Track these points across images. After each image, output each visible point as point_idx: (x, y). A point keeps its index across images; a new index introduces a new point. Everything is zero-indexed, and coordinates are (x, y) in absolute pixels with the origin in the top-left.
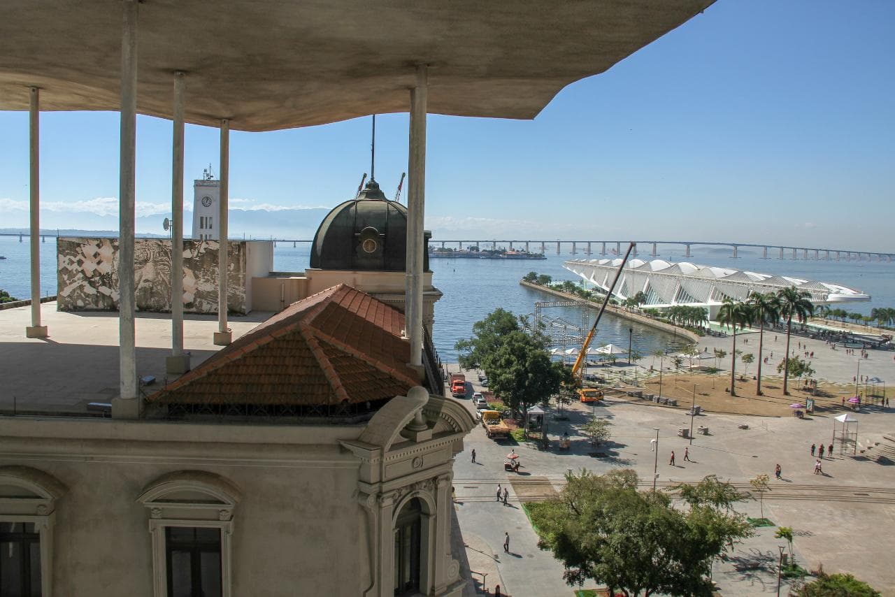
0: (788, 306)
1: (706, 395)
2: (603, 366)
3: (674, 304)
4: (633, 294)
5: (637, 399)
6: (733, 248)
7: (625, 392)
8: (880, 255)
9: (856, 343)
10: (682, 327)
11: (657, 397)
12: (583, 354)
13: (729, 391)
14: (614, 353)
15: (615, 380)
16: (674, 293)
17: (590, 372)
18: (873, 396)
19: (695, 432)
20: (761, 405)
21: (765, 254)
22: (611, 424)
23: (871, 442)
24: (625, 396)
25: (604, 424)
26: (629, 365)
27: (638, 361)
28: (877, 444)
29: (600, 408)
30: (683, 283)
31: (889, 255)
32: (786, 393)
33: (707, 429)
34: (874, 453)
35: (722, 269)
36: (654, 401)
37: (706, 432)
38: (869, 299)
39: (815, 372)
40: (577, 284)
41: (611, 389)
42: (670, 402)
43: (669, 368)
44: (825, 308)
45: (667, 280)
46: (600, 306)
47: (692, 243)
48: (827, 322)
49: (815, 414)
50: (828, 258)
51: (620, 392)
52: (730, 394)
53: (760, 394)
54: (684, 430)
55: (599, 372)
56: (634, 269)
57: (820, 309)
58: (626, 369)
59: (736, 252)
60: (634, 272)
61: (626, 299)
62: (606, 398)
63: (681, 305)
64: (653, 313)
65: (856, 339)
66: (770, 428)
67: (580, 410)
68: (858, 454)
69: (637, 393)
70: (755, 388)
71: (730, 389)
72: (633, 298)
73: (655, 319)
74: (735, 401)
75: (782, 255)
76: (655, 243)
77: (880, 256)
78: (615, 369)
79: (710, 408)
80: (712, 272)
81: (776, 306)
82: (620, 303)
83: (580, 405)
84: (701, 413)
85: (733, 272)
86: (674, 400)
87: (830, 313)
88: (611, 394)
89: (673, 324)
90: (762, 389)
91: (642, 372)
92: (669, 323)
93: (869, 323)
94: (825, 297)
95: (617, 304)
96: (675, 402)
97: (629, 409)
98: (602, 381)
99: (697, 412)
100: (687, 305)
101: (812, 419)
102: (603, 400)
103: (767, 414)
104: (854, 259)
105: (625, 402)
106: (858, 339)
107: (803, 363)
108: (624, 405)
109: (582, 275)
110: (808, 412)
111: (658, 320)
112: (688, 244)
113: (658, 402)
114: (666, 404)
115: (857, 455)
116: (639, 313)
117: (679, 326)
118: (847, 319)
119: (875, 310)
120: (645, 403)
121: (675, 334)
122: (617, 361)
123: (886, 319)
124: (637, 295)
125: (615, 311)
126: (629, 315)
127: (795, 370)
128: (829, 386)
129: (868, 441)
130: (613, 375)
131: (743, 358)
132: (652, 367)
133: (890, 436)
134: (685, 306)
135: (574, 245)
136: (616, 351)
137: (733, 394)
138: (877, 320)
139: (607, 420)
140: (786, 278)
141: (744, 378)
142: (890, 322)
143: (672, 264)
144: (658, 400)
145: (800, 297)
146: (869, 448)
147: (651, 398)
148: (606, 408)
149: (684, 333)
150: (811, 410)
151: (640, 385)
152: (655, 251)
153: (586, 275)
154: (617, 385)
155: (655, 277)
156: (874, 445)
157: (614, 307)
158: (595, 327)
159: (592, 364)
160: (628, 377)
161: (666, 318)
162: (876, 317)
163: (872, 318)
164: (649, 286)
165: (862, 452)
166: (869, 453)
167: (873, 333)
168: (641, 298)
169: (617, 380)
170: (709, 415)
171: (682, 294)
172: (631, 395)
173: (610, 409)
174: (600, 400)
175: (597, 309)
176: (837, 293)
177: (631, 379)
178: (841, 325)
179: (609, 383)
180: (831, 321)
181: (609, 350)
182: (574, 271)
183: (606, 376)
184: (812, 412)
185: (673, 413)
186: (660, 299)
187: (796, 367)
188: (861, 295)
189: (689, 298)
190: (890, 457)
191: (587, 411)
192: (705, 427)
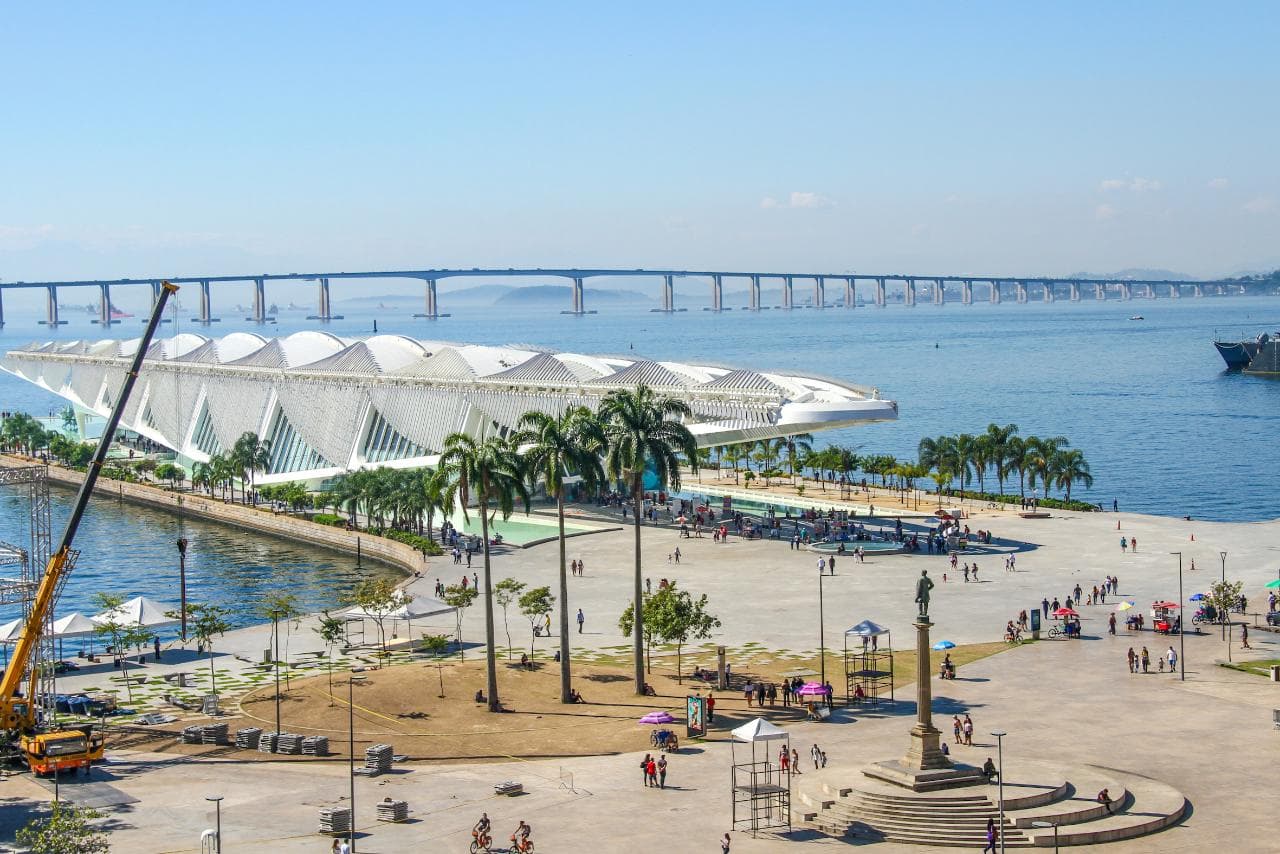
0: (629, 440)
1: (420, 716)
2: (117, 665)
3: (356, 463)
4: (226, 445)
5: (214, 747)
6: (569, 282)
7: (178, 734)
8: (997, 282)
9: (868, 539)
10: (379, 533)
11: (270, 734)
12: (35, 630)
13: (485, 701)
14: (147, 622)
15: (149, 702)
16: (355, 430)
17: (68, 687)
18: (865, 674)
19: (366, 816)
20: (570, 728)
21: (670, 298)
22: (124, 827)
23: (832, 790)
24: (176, 743)
25: (105, 829)
26: (200, 654)
27: (216, 638)
28: (845, 793)
29: (93, 786)
30: (381, 400)
31: (1023, 282)
32: (644, 690)
33: (404, 805)
34: (836, 819)
35: (492, 350)
36: (264, 749)
37: (400, 814)
38: (893, 412)
39: (718, 624)
40: (53, 425)
41: (133, 730)
42: (309, 746)
43: (320, 655)
44: (798, 449)
45: (332, 391)
46: (80, 478)
47: (446, 273)
48: (802, 489)
49: (710, 735)
50: (853, 301)
51: (163, 734)
52: (486, 706)
53: (571, 698)
54: (335, 815)
55: (101, 685)
56: (177, 359)
57: (784, 450)
58: (188, 668)
59: (580, 294)
60: (231, 374)
61: (206, 458)
62: (112, 755)
63: (373, 466)
64: (295, 500)
65: (868, 527)
66: (581, 785)
67: (33, 799)
68: (799, 824)
69: (209, 732)
70: (559, 684)
71: (486, 695)
72: (227, 457)
73: (298, 516)
74: (498, 725)
75: (719, 298)
76: (325, 278)
77: (998, 287)
78: (154, 671)
79: (425, 749)
80: (462, 361)
81: (597, 444)
82: (189, 475)
83: (31, 784)
84: (395, 767)
85: (525, 356)
86: (321, 737)
87: (812, 460)
88: (136, 743)
89: (351, 526)
90: (577, 685)
91: (236, 671)
92: (339, 523)
93: (917, 482)
94: (772, 415)
95: (182, 477)
96: (324, 743)
97: (186, 780)
98: (107, 708)
99: (384, 763)
100: (387, 464)
101: (700, 751)
102: (104, 762)
103: (580, 750)
104: (928, 299)
105: (175, 762)
106: (877, 529)
107: (685, 600)
108: (169, 769)
109: (68, 393)
110: (693, 733)
111: (308, 517)
112: (431, 276)
113: (274, 750)
114: (297, 751)
115: (795, 827)
116: (251, 500)
117: (368, 531)
118: (858, 474)
119: (928, 443)
120: (234, 756)
121: (359, 558)
122: (163, 647)
123: (956, 467)
124: (239, 445)
125: (175, 502)
126: (218, 510)
127: (665, 623)
128: (765, 661)
129: (826, 789)
130: (145, 690)
131: (524, 602)
132: (268, 654)
133: (879, 769)
134: (382, 469)
135: (53, 296)
136: (156, 617)
137: (496, 706)
138: (934, 471)
139: (115, 816)
140: (670, 366)
141: (530, 660)
142: (969, 476)
143: (349, 342)
144: (274, 744)
145: (659, 416)
146: (827, 805)
147: (252, 741)
148: (114, 784)
149: (385, 550)
150: (698, 726)
151: (227, 709)
152: (325, 303)
153: (78, 391)
154: (157, 716)
155: (295, 386)
156: (837, 797)
157: (172, 489)
158: (68, 541)
159: (84, 663)
160: (190, 691)
161: (329, 510)
162: (932, 463)
163: (921, 466)
164: (280, 416)
165: (810, 817)
166: (827, 819)
167: (920, 507)
168: (250, 454)
169: (156, 703)
170: (417, 768)
171: (380, 434)
172: (194, 739)
173: (125, 787)
174: (95, 762)
175: (75, 487)
176: (806, 400)
177: (202, 693)
178: (838, 494)
179: (132, 713)
180: (814, 484)
181: (129, 615)
182: (41, 383)
183: (123, 695)
184: (702, 732)
185: (314, 776)
186: (314, 453)
187: (666, 614)
188: (870, 403)
189: (400, 444)
190: (873, 822)
191: (51, 797)
192: (396, 801)
